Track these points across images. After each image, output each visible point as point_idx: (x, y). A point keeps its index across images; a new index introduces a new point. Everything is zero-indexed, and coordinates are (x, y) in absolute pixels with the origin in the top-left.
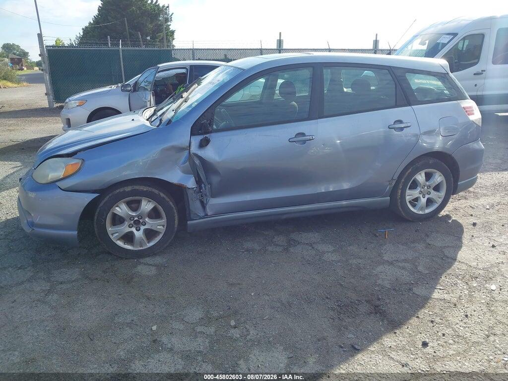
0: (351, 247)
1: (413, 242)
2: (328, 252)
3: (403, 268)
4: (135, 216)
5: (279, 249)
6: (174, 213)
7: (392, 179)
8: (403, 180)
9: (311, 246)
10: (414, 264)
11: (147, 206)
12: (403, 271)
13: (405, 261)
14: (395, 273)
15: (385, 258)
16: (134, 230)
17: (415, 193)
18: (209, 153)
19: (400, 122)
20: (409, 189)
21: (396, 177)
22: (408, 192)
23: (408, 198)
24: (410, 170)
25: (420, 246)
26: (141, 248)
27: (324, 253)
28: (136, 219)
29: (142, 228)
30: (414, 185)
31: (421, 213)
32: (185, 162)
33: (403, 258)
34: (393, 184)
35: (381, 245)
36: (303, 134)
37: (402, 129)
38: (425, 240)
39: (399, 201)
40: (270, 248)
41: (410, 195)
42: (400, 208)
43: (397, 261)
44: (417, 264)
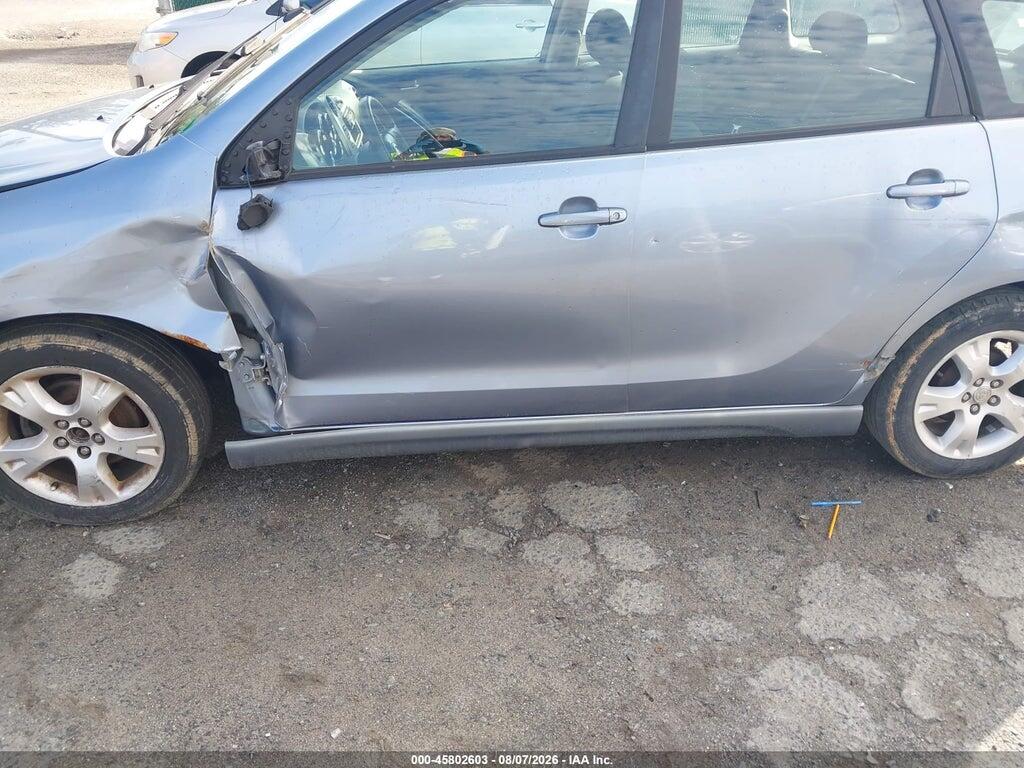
0: (712, 561)
1: (909, 565)
2: (634, 575)
3: (853, 682)
4: (72, 418)
5: (494, 543)
6: (182, 416)
7: (878, 356)
8: (913, 360)
9: (591, 542)
10: (893, 667)
11: (98, 393)
12: (849, 696)
13: (868, 647)
14: (820, 701)
15: (805, 626)
16: (71, 453)
17: (947, 398)
18: (271, 251)
19: (934, 176)
20: (931, 384)
21: (890, 353)
22: (926, 392)
23: (922, 412)
24: (942, 331)
25: (930, 585)
26: (100, 503)
27: (619, 575)
28: (74, 425)
29: (97, 450)
30: (950, 375)
31: (957, 455)
32: (199, 274)
33: (862, 631)
34: (879, 373)
35: (806, 564)
36: (588, 204)
37: (934, 200)
38: (953, 564)
39: (892, 418)
40: (468, 536)
41: (930, 401)
42: (892, 440)
43: (841, 642)
44: (904, 666)
